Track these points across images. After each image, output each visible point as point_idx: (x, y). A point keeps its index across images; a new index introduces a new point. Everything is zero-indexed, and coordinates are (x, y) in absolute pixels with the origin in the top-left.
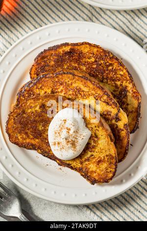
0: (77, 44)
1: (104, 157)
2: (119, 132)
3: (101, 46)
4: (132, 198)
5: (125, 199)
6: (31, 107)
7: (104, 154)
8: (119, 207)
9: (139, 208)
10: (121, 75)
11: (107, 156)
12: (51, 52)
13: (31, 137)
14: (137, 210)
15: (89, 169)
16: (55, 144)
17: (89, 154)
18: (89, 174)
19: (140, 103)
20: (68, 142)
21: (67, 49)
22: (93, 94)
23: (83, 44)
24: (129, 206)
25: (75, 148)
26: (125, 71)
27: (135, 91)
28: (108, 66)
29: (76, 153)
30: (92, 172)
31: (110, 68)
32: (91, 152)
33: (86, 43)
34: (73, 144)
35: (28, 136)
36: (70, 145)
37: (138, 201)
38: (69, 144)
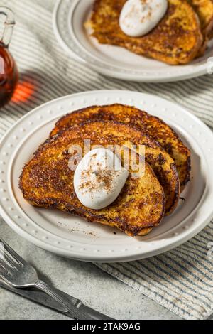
0: (107, 106)
1: (147, 197)
2: (165, 176)
3: (136, 107)
4: (189, 263)
5: (180, 266)
6: (52, 156)
7: (148, 194)
8: (173, 277)
9: (200, 276)
10: (163, 133)
11: (151, 195)
12: (76, 115)
13: (52, 190)
14: (198, 279)
15: (129, 216)
16: (82, 186)
17: (128, 198)
18: (129, 223)
19: (189, 157)
20: (100, 178)
21: (95, 111)
22: (128, 139)
23: (113, 105)
24: (186, 274)
25: (108, 186)
26: (167, 128)
27: (181, 146)
28: (146, 125)
29: (110, 193)
30: (133, 219)
31: (150, 127)
32: (130, 195)
33: (118, 105)
34: (107, 181)
35: (48, 190)
36: (102, 182)
37: (198, 266)
38: (101, 180)
